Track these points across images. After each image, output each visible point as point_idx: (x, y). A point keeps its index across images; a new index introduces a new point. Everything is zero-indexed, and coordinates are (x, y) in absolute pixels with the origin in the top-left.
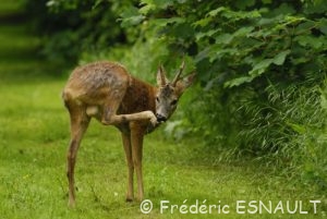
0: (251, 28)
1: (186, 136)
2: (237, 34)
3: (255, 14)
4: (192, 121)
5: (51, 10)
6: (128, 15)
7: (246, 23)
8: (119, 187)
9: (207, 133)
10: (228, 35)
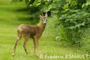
0: (76, 14)
1: (61, 40)
2: (72, 16)
3: (77, 11)
4: (63, 36)
5: (30, 7)
6: (46, 10)
7: (75, 13)
8: (41, 51)
9: (66, 39)
10: (70, 16)
